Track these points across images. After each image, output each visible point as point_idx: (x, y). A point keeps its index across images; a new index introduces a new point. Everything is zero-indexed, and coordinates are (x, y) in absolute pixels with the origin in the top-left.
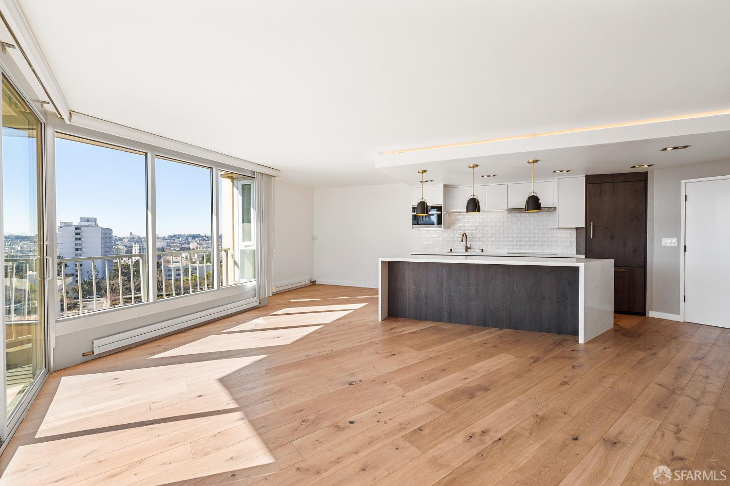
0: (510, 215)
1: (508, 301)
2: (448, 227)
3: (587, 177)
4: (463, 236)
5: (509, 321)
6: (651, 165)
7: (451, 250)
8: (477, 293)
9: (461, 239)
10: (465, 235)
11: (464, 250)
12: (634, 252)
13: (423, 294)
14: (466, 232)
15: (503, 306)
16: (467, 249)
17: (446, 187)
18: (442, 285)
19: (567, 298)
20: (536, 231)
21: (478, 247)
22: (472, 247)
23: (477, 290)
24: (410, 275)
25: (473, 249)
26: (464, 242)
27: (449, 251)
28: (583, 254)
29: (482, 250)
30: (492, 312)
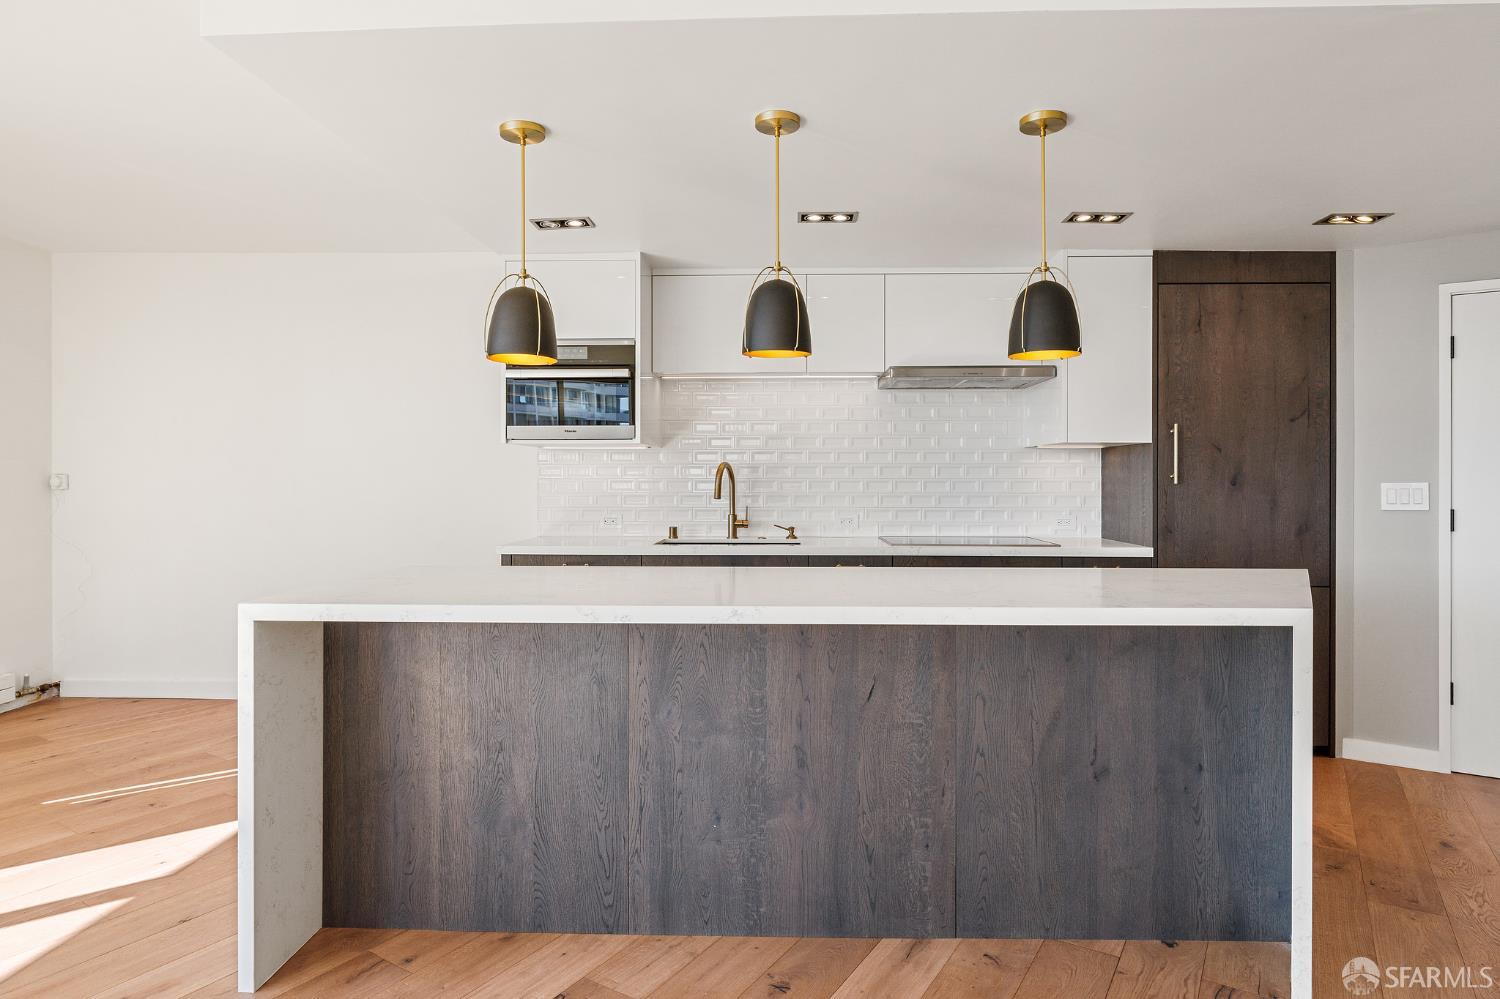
0: (889, 395)
1: (949, 795)
2: (661, 438)
3: (1159, 257)
4: (720, 473)
5: (951, 901)
6: (1380, 217)
7: (674, 532)
8: (801, 764)
9: (712, 487)
10: (726, 473)
11: (722, 534)
12: (1300, 532)
13: (521, 783)
14: (731, 459)
15: (926, 826)
16: (736, 525)
17: (654, 270)
18: (624, 735)
19: (1201, 768)
20: (976, 457)
21: (775, 518)
22: (753, 519)
23: (798, 748)
24: (450, 690)
25: (759, 525)
26: (725, 501)
27: (666, 535)
28: (1143, 544)
29: (792, 529)
30: (870, 859)
